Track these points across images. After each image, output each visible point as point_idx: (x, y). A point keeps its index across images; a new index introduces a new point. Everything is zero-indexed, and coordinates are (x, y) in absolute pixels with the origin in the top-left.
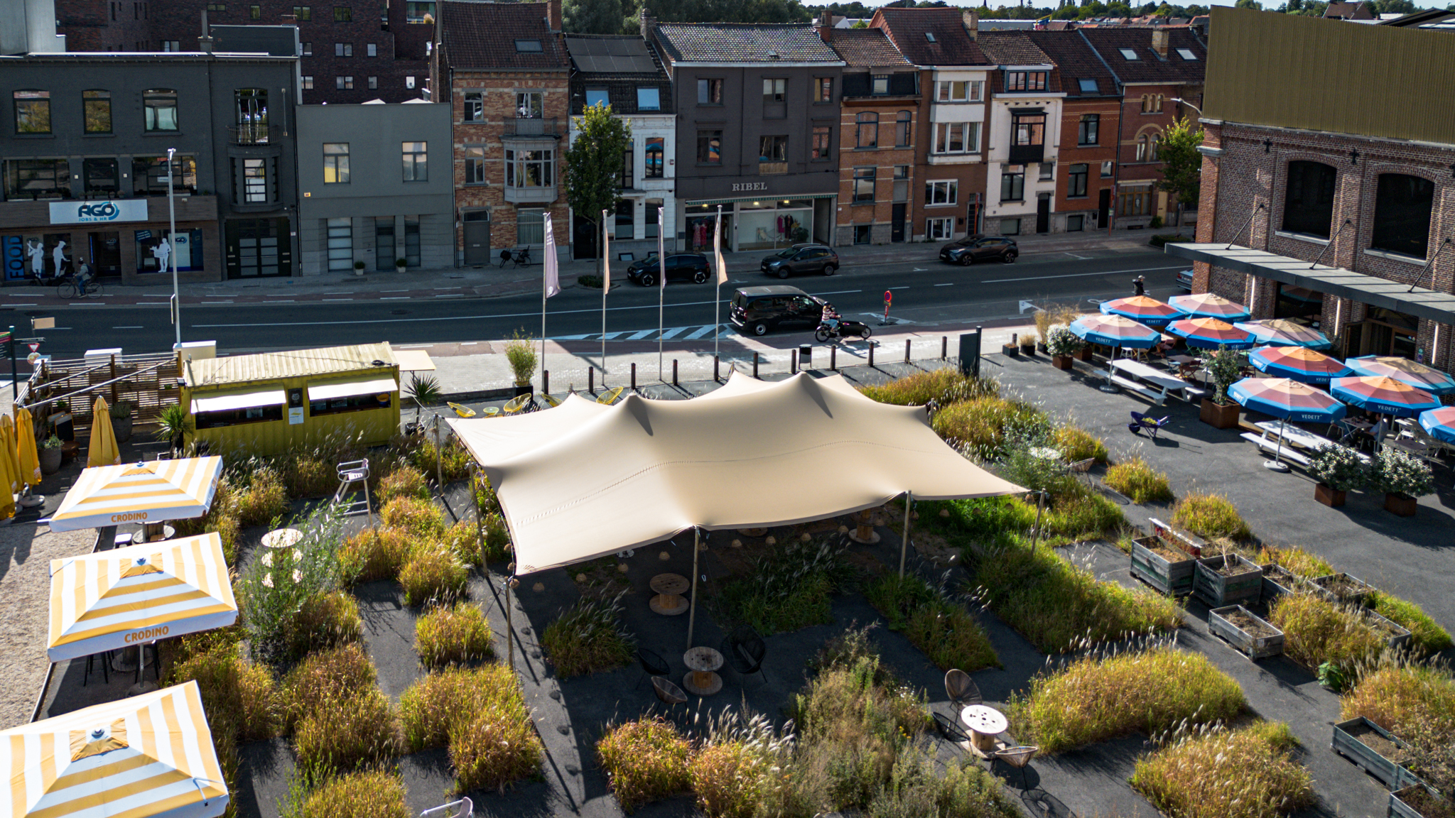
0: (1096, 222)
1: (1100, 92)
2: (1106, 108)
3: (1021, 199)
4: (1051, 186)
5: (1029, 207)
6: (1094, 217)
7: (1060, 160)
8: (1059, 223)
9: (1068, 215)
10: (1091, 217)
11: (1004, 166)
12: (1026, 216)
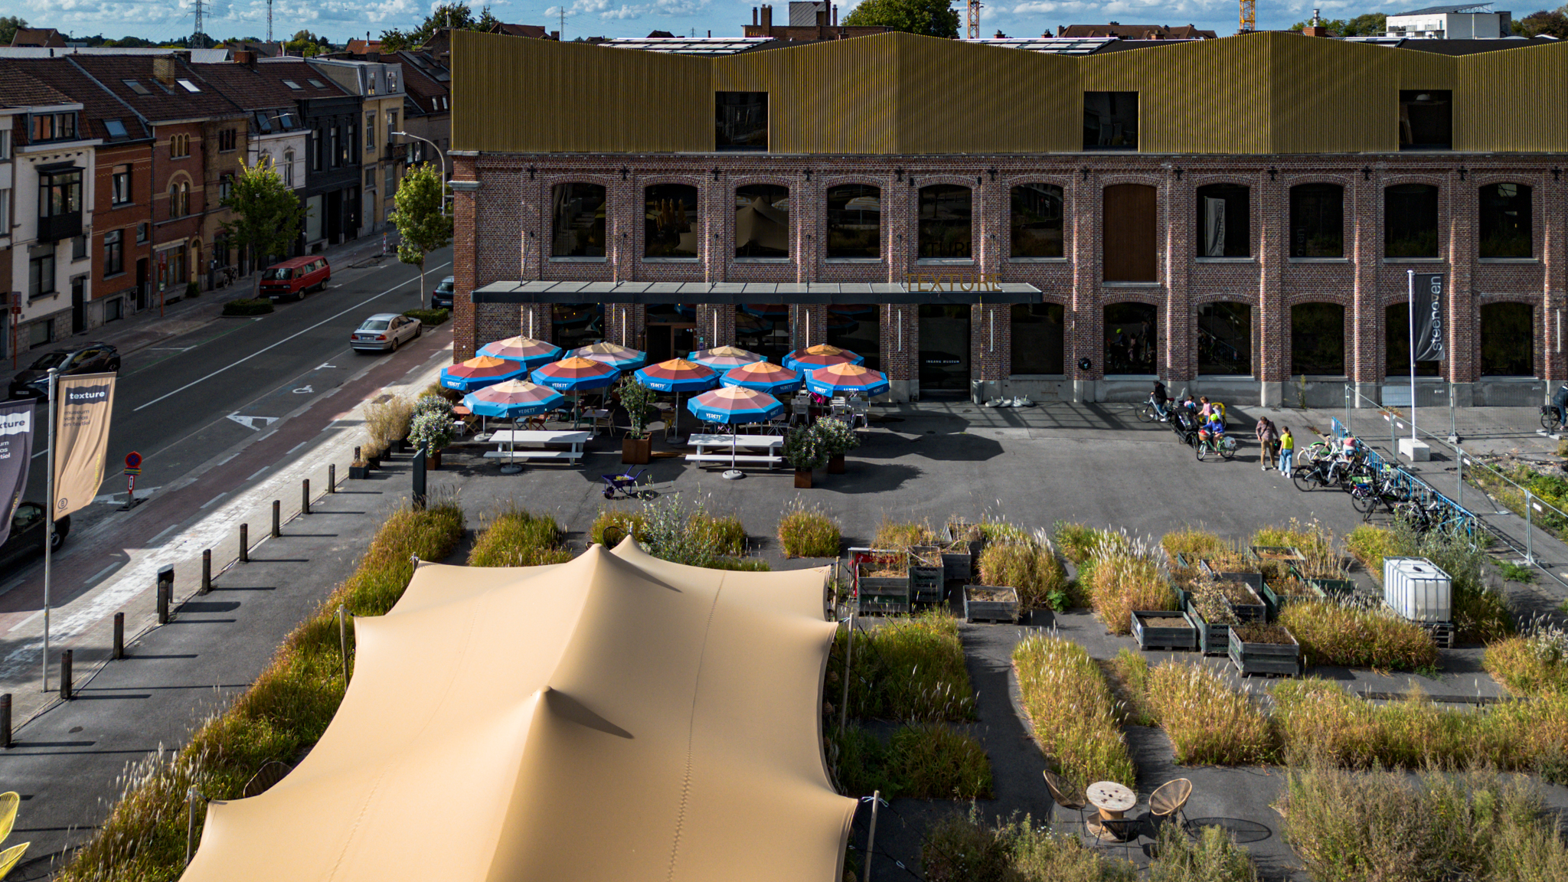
0: (135, 303)
1: (130, 137)
2: (139, 155)
3: (52, 291)
4: (85, 266)
5: (64, 300)
6: (133, 298)
7: (94, 230)
8: (96, 314)
9: (105, 301)
10: (129, 298)
11: (31, 247)
12: (59, 313)
